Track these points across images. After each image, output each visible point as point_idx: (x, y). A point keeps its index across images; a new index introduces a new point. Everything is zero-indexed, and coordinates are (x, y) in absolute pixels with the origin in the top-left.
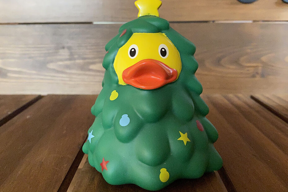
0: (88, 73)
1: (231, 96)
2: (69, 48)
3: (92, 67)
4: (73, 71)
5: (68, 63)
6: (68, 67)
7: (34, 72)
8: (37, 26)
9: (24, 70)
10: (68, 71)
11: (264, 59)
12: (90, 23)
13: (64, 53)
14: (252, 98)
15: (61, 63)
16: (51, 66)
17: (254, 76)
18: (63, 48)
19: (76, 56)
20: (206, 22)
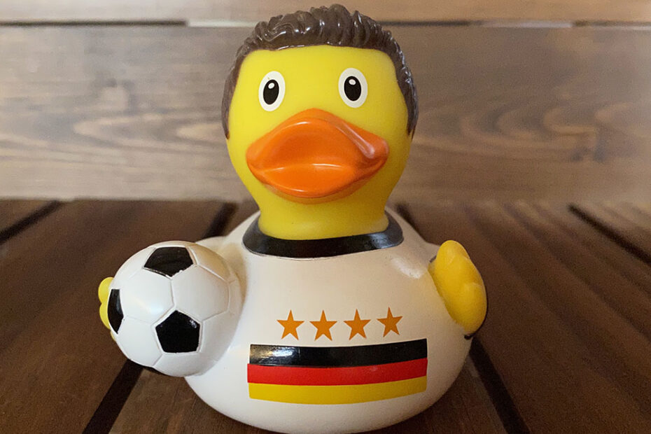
0: (173, 146)
1: (521, 204)
2: (127, 85)
3: (184, 132)
4: (139, 142)
5: (124, 121)
6: (124, 131)
7: (42, 143)
8: (48, 30)
9: (17, 139)
10: (126, 141)
11: (603, 115)
12: (181, 24)
13: (115, 98)
14: (574, 210)
15: (107, 122)
16: (84, 128)
17: (577, 157)
18: (113, 84)
19: (144, 106)
20: (464, 23)
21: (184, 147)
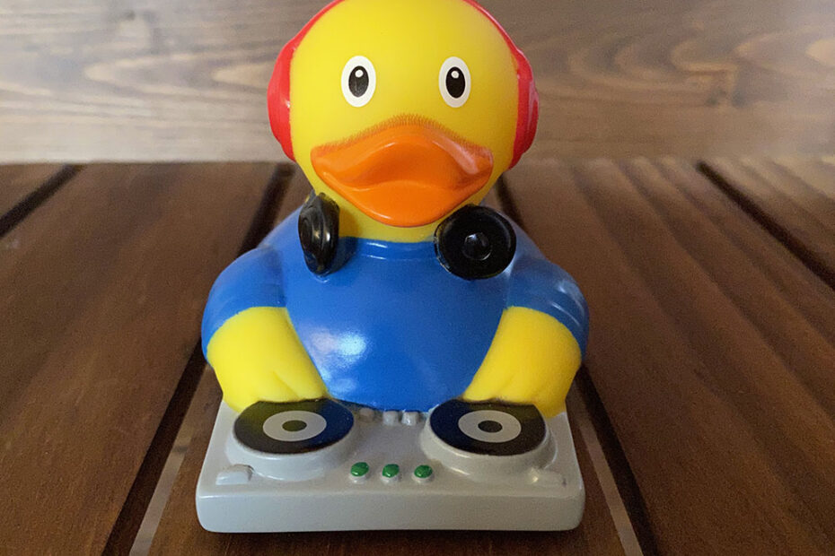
0: (209, 93)
1: (641, 162)
2: (150, 17)
3: (222, 75)
4: (166, 89)
5: (147, 62)
6: (148, 75)
7: (45, 92)
9: (13, 87)
10: (150, 88)
11: (744, 49)
13: (135, 33)
14: (705, 169)
15: (126, 64)
16: (96, 73)
17: (712, 102)
18: (131, 16)
19: (171, 43)
21: (223, 94)
